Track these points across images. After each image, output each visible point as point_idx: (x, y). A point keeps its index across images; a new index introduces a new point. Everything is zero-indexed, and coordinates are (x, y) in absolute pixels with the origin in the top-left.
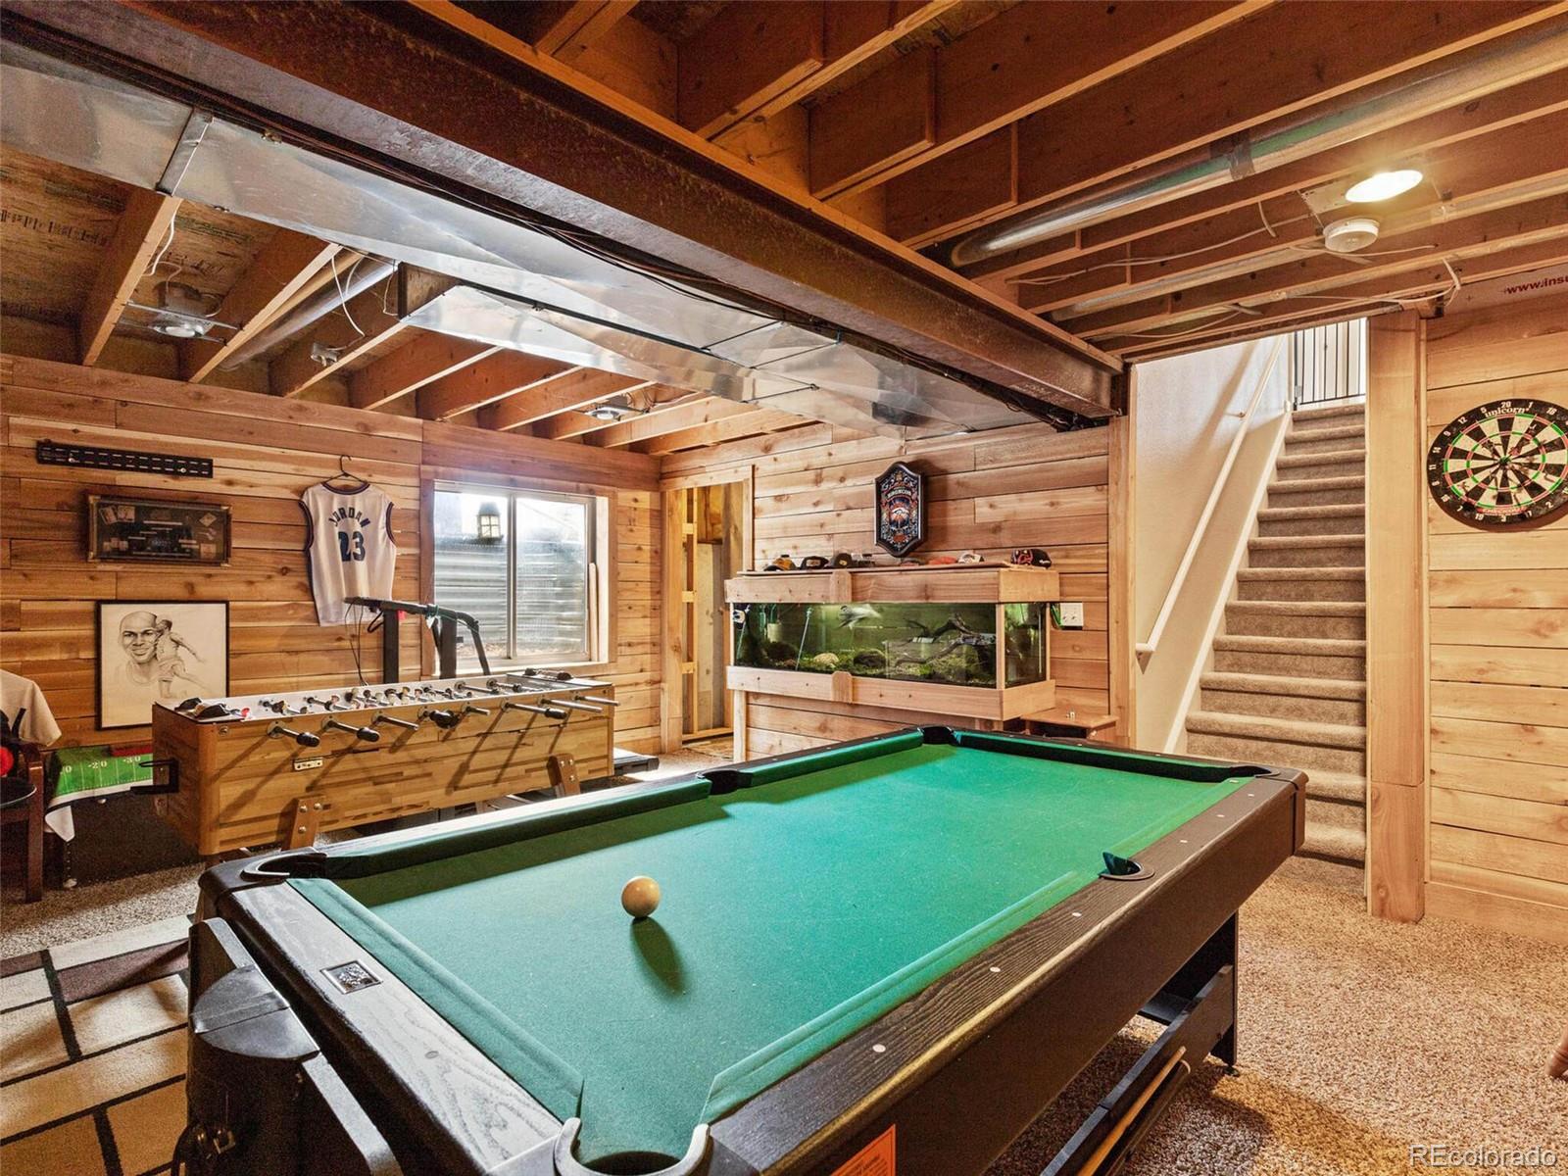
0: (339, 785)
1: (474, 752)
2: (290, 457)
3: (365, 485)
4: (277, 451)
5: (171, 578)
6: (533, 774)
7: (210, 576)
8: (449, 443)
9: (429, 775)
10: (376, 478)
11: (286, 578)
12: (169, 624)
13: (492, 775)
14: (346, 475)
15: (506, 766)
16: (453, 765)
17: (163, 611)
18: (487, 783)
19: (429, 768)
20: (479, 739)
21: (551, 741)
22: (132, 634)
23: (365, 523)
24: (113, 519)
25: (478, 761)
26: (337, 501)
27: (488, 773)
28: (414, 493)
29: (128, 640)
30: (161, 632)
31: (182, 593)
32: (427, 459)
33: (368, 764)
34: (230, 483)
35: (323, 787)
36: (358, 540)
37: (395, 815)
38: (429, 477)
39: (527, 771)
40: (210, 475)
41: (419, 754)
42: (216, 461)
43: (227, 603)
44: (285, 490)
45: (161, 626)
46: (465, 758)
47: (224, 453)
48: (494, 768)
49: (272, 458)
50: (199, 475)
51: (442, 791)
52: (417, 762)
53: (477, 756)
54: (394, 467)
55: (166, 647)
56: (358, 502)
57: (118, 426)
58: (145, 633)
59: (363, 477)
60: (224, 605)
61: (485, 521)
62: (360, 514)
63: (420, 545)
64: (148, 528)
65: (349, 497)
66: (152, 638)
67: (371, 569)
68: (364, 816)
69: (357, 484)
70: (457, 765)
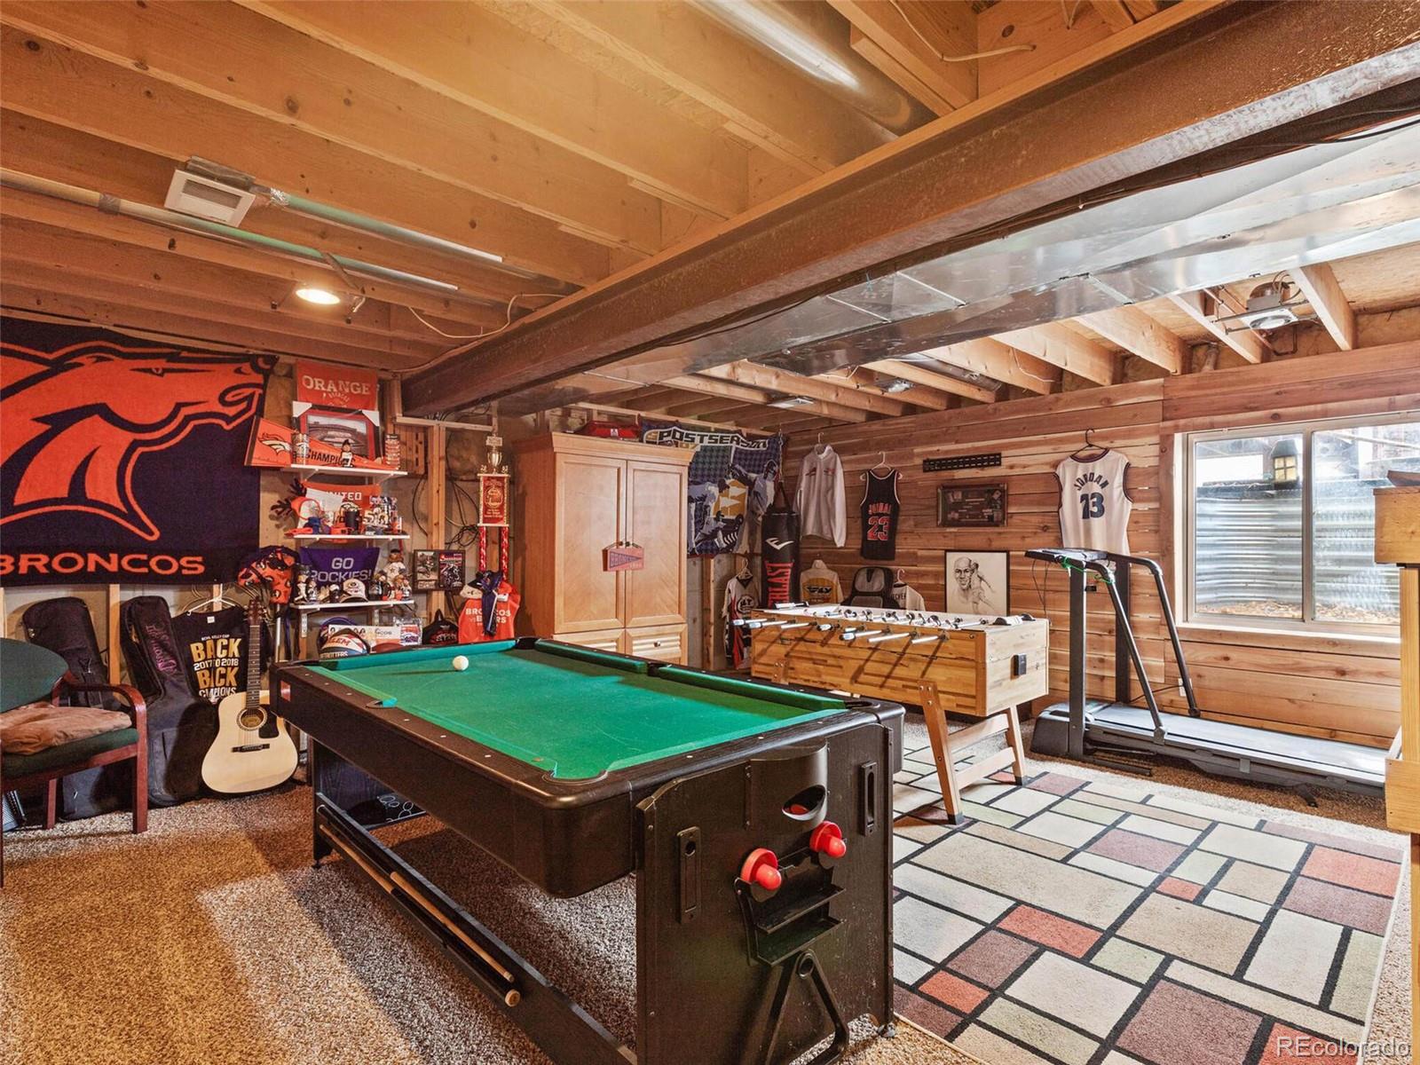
0: (799, 658)
1: (867, 660)
2: (1051, 440)
3: (1107, 450)
4: (1040, 437)
5: (979, 535)
6: (909, 690)
7: (1000, 533)
8: (1193, 393)
9: (841, 667)
10: (1118, 443)
11: (1046, 534)
12: (977, 566)
13: (879, 680)
14: (1091, 446)
15: (888, 677)
16: (855, 665)
17: (975, 557)
18: (876, 686)
19: (842, 662)
20: (870, 652)
21: (923, 668)
22: (959, 571)
23: (1104, 485)
24: (952, 500)
25: (869, 667)
26: (1081, 470)
27: (877, 678)
28: (1155, 450)
29: (958, 575)
30: (973, 571)
31: (985, 546)
32: (1167, 415)
33: (810, 650)
34: (1012, 467)
35: (792, 657)
36: (1095, 500)
37: (823, 687)
38: (1167, 432)
39: (904, 686)
40: (1000, 465)
41: (837, 651)
42: (1004, 453)
43: (1007, 552)
44: (1045, 467)
45: (973, 566)
46: (862, 662)
47: (1008, 446)
48: (880, 676)
49: (1038, 443)
50: (995, 465)
51: (848, 681)
52: (834, 656)
53: (869, 664)
54: (1134, 429)
55: (975, 582)
56: (1098, 468)
57: (957, 442)
58: (966, 571)
59: (1105, 444)
60: (1005, 554)
61: (1279, 463)
62: (1100, 477)
63: (1159, 499)
64: (968, 504)
65: (1090, 464)
66: (968, 574)
67: (1108, 523)
68: (808, 681)
69: (1100, 452)
70: (857, 666)
